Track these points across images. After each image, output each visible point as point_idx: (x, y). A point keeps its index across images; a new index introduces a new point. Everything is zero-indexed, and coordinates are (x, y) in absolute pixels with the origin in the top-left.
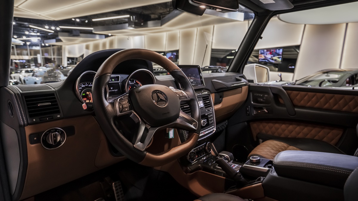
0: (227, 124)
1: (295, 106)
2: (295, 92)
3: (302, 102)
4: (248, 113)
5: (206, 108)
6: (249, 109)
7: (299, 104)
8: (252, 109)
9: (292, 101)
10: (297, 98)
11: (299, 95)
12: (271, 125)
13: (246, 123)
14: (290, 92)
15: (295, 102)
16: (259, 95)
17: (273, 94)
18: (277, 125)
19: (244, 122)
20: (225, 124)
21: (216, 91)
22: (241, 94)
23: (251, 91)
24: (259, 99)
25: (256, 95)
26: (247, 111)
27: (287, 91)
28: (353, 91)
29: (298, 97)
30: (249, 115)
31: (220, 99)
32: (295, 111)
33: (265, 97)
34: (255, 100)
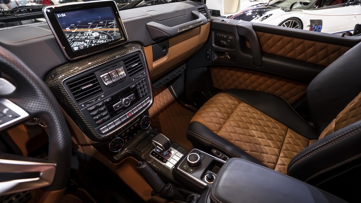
0: (185, 68)
1: (263, 53)
2: (268, 35)
3: (273, 48)
4: (208, 57)
5: (130, 76)
6: (209, 52)
7: (269, 51)
8: (214, 53)
9: (261, 46)
10: (268, 42)
11: (272, 39)
12: (232, 72)
13: (205, 68)
14: (261, 33)
15: (265, 47)
16: (223, 36)
17: (239, 35)
18: (239, 73)
19: (204, 67)
20: (183, 68)
21: (154, 42)
22: (198, 36)
23: (213, 30)
24: (222, 41)
25: (219, 35)
26: (207, 55)
27: (257, 32)
28: (343, 39)
29: (270, 42)
30: (209, 60)
31: (164, 51)
32: (262, 62)
33: (229, 39)
34: (218, 42)
